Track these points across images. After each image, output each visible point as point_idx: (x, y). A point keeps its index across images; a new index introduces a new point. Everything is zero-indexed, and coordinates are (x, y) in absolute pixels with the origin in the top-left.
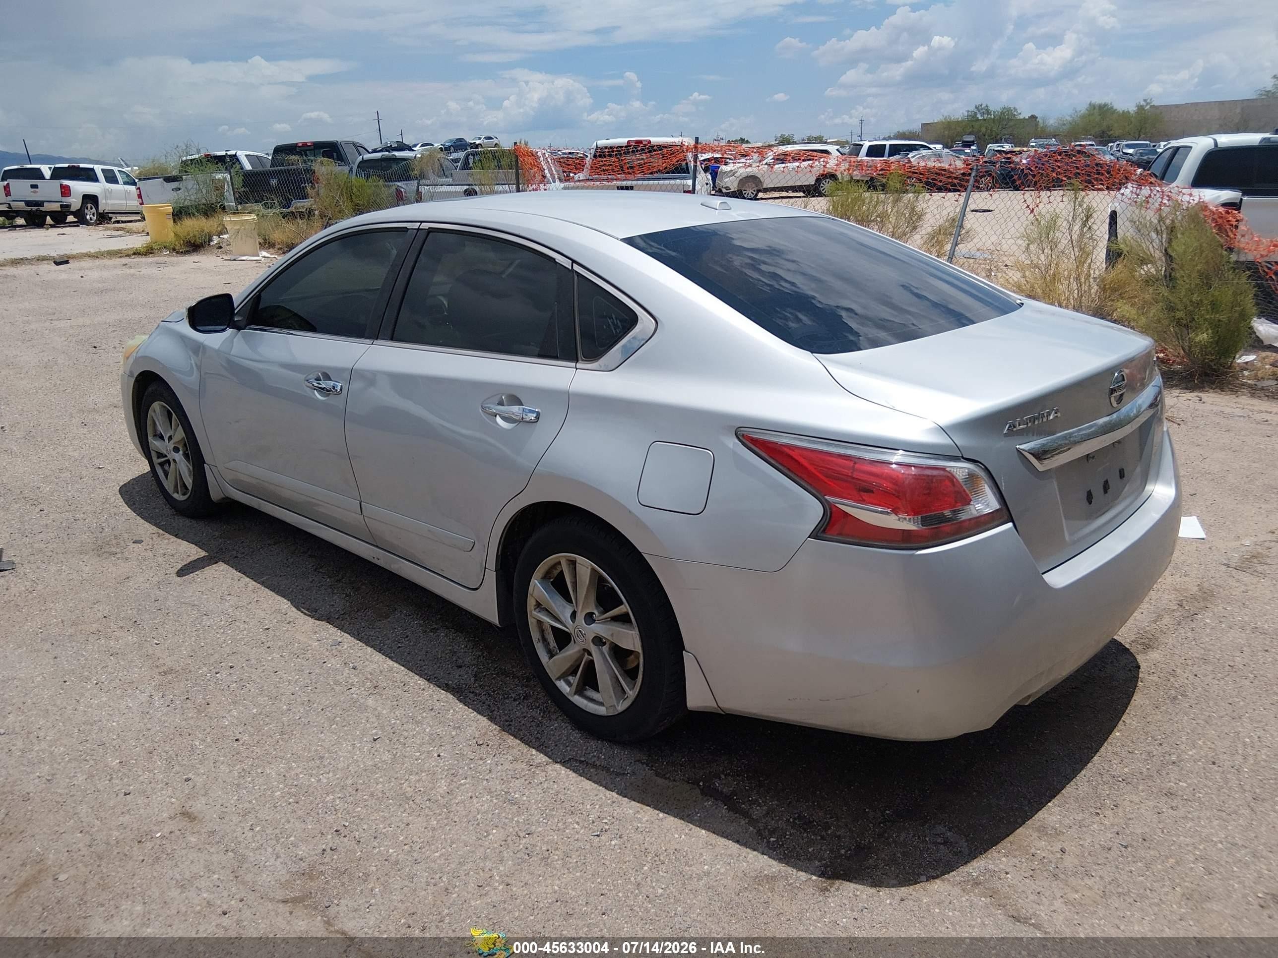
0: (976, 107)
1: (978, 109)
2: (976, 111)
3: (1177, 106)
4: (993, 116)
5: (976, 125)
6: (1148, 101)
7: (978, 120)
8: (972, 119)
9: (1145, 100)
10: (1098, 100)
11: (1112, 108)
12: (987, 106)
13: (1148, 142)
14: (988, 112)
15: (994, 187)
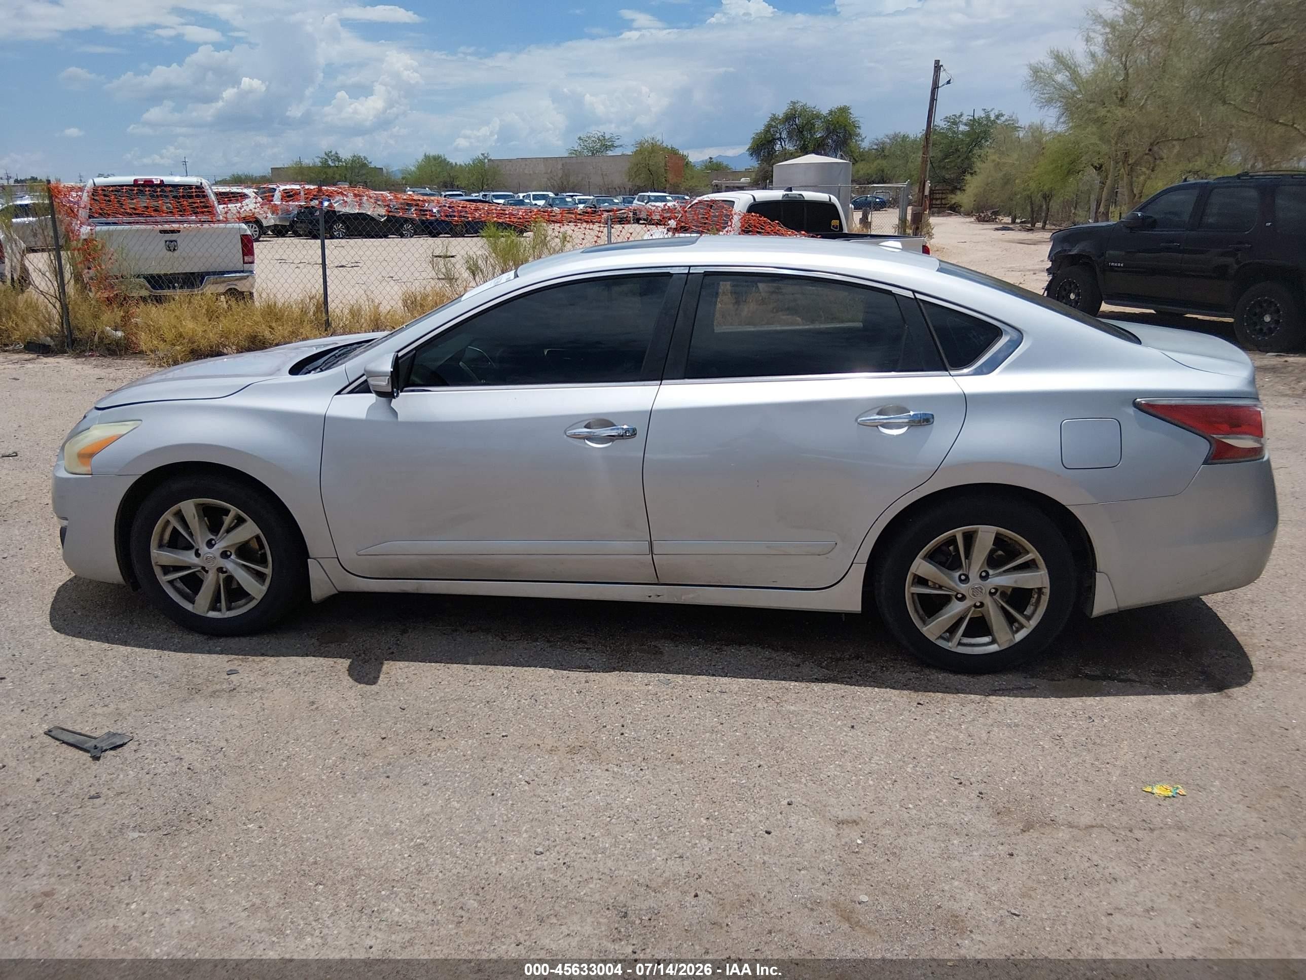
0: (326, 154)
1: (328, 156)
2: (326, 157)
3: (510, 160)
4: (344, 164)
5: (330, 171)
6: (486, 155)
7: (329, 166)
8: (325, 165)
9: (483, 154)
10: (433, 152)
11: (445, 160)
12: (336, 153)
13: (511, 194)
14: (338, 159)
15: (416, 233)
